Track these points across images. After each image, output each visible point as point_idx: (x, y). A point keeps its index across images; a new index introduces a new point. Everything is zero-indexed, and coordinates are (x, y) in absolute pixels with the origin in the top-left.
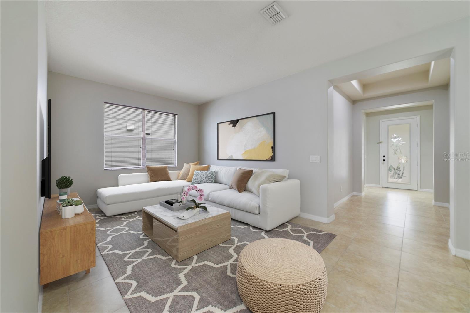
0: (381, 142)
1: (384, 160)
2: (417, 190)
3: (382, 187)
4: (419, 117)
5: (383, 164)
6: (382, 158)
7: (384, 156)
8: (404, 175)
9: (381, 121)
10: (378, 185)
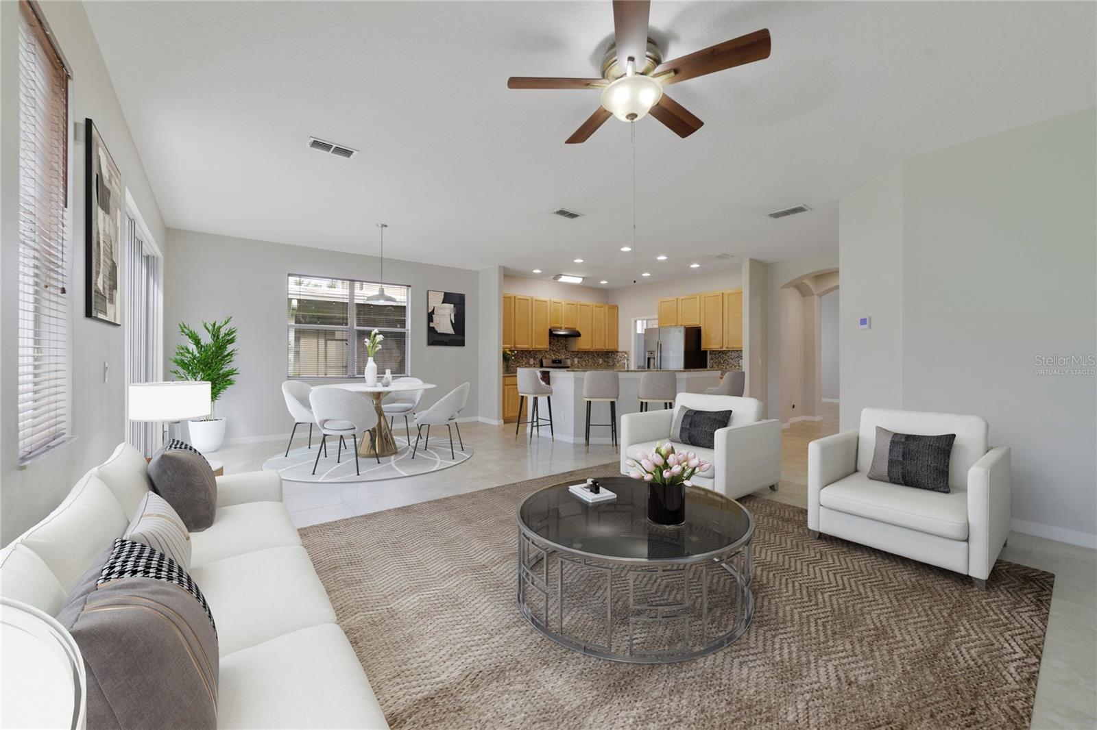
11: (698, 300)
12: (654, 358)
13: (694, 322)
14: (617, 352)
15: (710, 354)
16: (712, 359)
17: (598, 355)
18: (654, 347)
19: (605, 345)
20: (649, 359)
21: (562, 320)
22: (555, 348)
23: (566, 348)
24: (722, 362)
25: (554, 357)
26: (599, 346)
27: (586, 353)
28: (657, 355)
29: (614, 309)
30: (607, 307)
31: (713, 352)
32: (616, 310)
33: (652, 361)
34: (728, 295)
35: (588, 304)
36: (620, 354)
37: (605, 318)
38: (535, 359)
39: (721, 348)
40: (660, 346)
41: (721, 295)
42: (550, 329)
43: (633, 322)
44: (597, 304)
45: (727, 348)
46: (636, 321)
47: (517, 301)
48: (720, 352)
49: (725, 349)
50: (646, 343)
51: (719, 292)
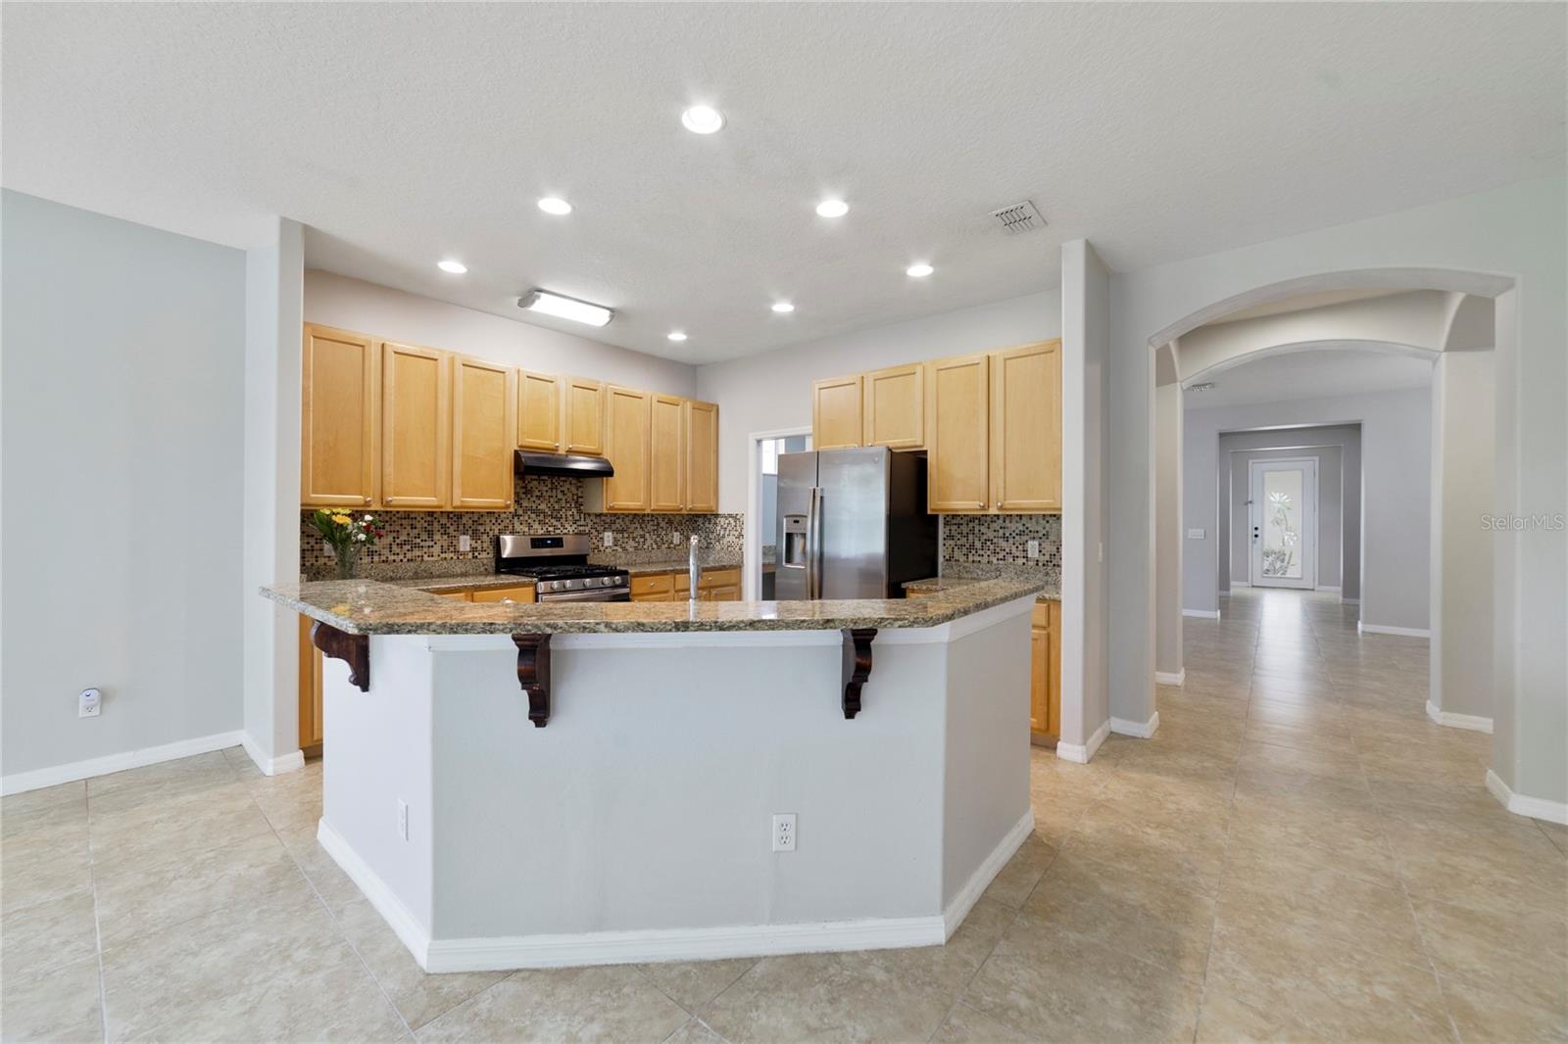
0: (1251, 502)
1: (1256, 536)
2: (1313, 590)
3: (1253, 586)
4: (1317, 459)
5: (1254, 542)
6: (1251, 532)
7: (1256, 529)
8: (1292, 562)
9: (1250, 462)
10: (1245, 584)
11: (919, 377)
12: (804, 535)
13: (907, 439)
14: (717, 516)
15: (946, 524)
16: (950, 537)
17: (670, 522)
18: (804, 505)
19: (684, 500)
20: (790, 536)
21: (557, 429)
22: (543, 507)
23: (579, 505)
24: (978, 545)
25: (539, 531)
26: (665, 501)
27: (638, 518)
28: (810, 525)
29: (708, 412)
30: (689, 405)
31: (953, 518)
32: (713, 414)
33: (798, 543)
34: (1005, 360)
35: (637, 392)
36: (722, 521)
37: (684, 435)
38: (475, 536)
39: (983, 508)
40: (819, 501)
41: (985, 362)
42: (516, 452)
43: (752, 444)
44: (664, 396)
45: (1001, 508)
46: (759, 442)
47: (391, 359)
48: (973, 519)
49: (993, 511)
50: (783, 495)
51: (978, 356)
